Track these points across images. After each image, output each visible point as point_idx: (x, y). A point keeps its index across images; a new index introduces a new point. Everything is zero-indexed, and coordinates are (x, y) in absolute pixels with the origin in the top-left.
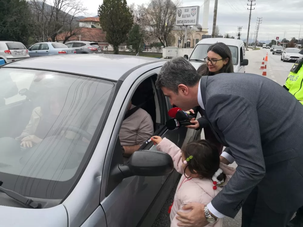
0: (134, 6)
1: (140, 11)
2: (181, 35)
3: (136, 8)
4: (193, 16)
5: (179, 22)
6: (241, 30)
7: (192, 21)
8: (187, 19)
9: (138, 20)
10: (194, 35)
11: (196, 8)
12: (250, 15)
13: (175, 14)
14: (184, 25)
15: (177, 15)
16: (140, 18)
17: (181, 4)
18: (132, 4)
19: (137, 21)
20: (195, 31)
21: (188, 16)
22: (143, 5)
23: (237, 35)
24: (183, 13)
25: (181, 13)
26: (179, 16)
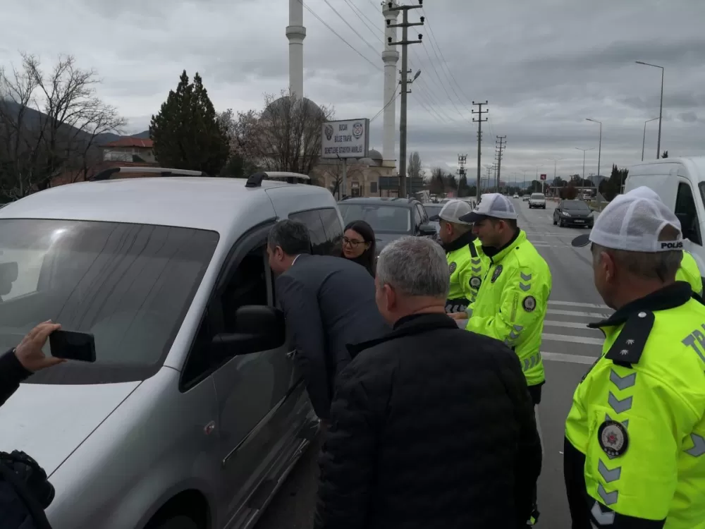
0: (231, 116)
1: (244, 126)
2: (338, 176)
3: (235, 118)
4: (358, 138)
5: (328, 150)
6: (464, 162)
7: (355, 149)
8: (345, 144)
9: (240, 144)
10: (366, 173)
11: (363, 122)
12: (480, 132)
13: (319, 136)
14: (339, 158)
15: (324, 136)
16: (244, 141)
17: (331, 115)
18: (226, 111)
19: (238, 148)
20: (368, 166)
21: (348, 139)
22: (250, 114)
23: (459, 172)
24: (337, 132)
25: (332, 131)
26: (329, 138)
